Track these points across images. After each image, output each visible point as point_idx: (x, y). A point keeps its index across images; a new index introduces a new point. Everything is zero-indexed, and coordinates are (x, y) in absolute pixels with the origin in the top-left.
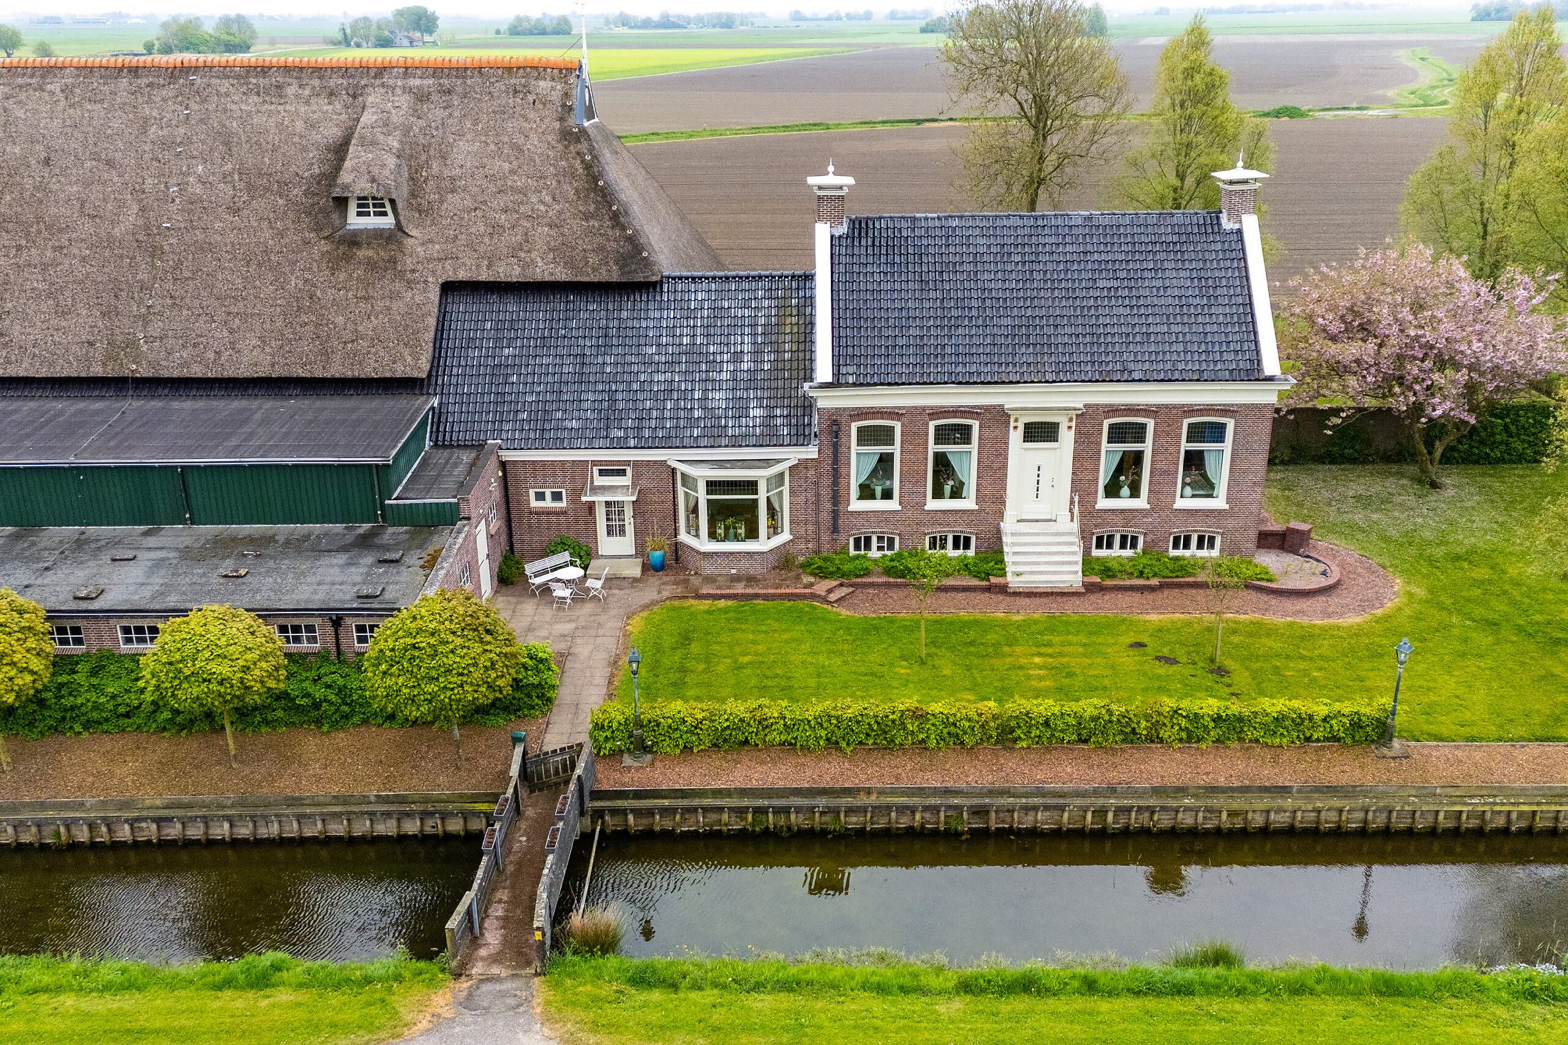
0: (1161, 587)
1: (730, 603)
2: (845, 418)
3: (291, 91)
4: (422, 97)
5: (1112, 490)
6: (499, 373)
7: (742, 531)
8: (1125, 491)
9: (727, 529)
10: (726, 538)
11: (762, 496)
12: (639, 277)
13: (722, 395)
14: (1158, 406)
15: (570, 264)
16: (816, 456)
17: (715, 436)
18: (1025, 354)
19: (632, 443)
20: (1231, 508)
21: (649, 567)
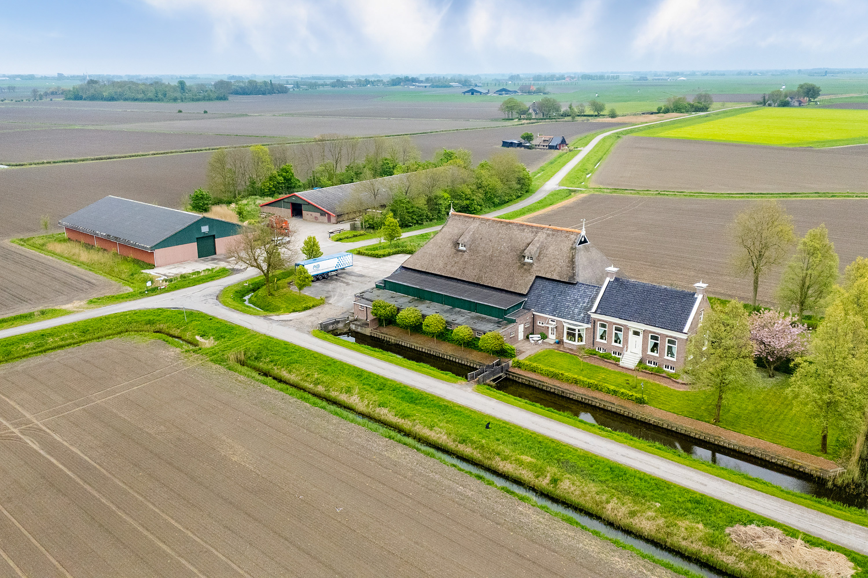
0: (652, 374)
1: (564, 353)
2: (596, 320)
3: (526, 230)
4: (548, 235)
5: (652, 350)
6: (539, 296)
7: (573, 340)
8: (656, 351)
9: (570, 338)
10: (570, 341)
11: (577, 333)
12: (572, 282)
13: (577, 310)
14: (661, 334)
15: (560, 276)
16: (590, 327)
17: (572, 318)
18: (636, 315)
19: (558, 316)
20: (677, 361)
21: (555, 342)
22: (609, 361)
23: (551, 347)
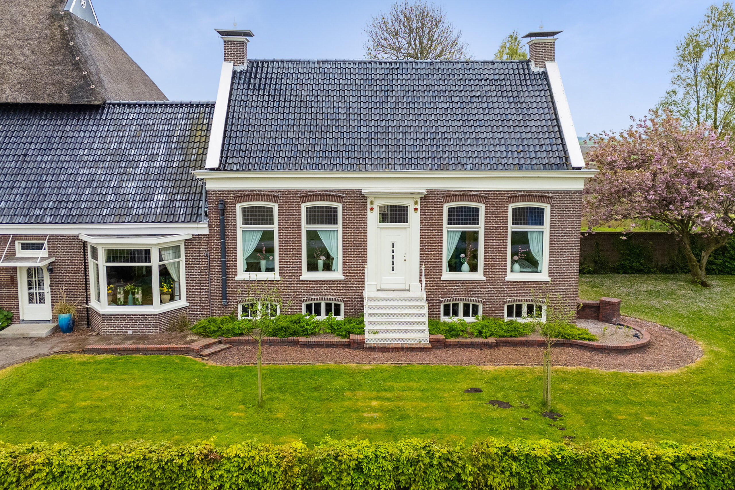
0: (497, 345)
1: (110, 356)
2: (230, 199)
5: (455, 266)
7: (139, 296)
8: (465, 266)
9: (126, 293)
10: (125, 303)
11: (155, 264)
12: (85, 101)
13: (134, 184)
14: (488, 192)
16: (206, 232)
17: (121, 215)
18: (380, 152)
19: (48, 219)
20: (553, 281)
21: (58, 330)
22: (312, 339)
23: (43, 349)
